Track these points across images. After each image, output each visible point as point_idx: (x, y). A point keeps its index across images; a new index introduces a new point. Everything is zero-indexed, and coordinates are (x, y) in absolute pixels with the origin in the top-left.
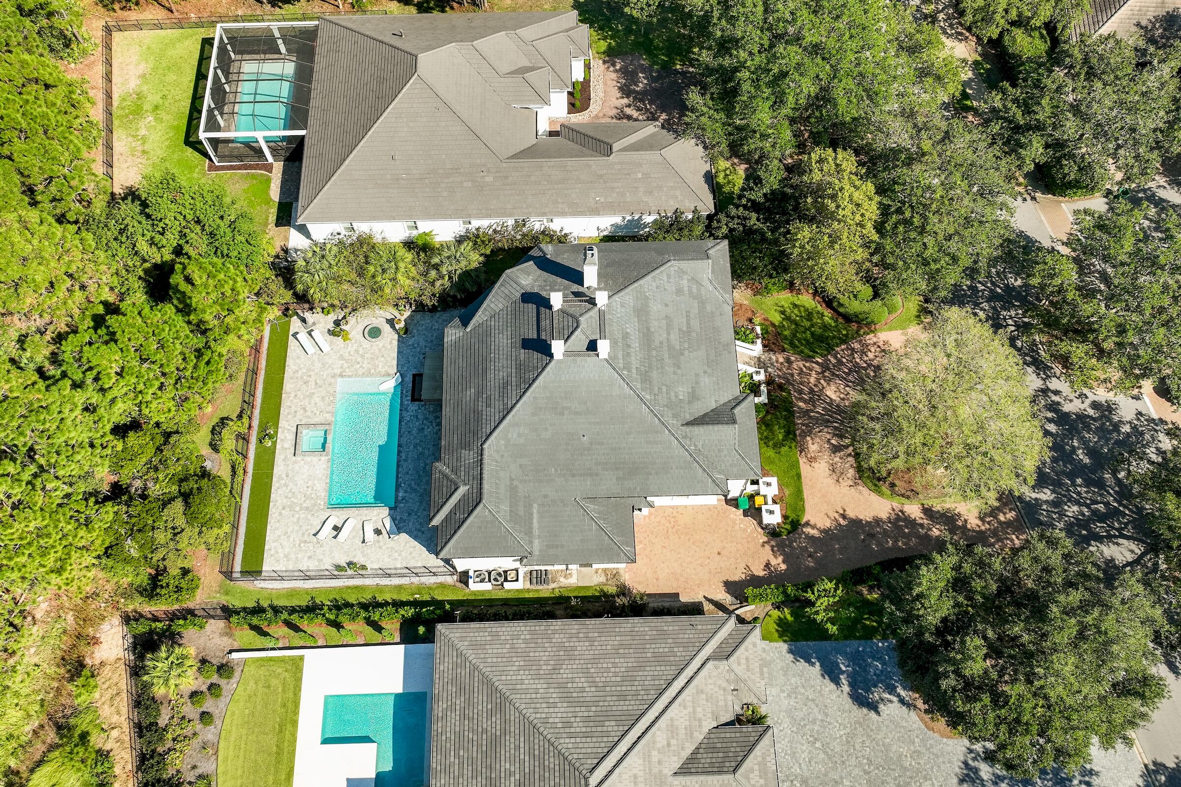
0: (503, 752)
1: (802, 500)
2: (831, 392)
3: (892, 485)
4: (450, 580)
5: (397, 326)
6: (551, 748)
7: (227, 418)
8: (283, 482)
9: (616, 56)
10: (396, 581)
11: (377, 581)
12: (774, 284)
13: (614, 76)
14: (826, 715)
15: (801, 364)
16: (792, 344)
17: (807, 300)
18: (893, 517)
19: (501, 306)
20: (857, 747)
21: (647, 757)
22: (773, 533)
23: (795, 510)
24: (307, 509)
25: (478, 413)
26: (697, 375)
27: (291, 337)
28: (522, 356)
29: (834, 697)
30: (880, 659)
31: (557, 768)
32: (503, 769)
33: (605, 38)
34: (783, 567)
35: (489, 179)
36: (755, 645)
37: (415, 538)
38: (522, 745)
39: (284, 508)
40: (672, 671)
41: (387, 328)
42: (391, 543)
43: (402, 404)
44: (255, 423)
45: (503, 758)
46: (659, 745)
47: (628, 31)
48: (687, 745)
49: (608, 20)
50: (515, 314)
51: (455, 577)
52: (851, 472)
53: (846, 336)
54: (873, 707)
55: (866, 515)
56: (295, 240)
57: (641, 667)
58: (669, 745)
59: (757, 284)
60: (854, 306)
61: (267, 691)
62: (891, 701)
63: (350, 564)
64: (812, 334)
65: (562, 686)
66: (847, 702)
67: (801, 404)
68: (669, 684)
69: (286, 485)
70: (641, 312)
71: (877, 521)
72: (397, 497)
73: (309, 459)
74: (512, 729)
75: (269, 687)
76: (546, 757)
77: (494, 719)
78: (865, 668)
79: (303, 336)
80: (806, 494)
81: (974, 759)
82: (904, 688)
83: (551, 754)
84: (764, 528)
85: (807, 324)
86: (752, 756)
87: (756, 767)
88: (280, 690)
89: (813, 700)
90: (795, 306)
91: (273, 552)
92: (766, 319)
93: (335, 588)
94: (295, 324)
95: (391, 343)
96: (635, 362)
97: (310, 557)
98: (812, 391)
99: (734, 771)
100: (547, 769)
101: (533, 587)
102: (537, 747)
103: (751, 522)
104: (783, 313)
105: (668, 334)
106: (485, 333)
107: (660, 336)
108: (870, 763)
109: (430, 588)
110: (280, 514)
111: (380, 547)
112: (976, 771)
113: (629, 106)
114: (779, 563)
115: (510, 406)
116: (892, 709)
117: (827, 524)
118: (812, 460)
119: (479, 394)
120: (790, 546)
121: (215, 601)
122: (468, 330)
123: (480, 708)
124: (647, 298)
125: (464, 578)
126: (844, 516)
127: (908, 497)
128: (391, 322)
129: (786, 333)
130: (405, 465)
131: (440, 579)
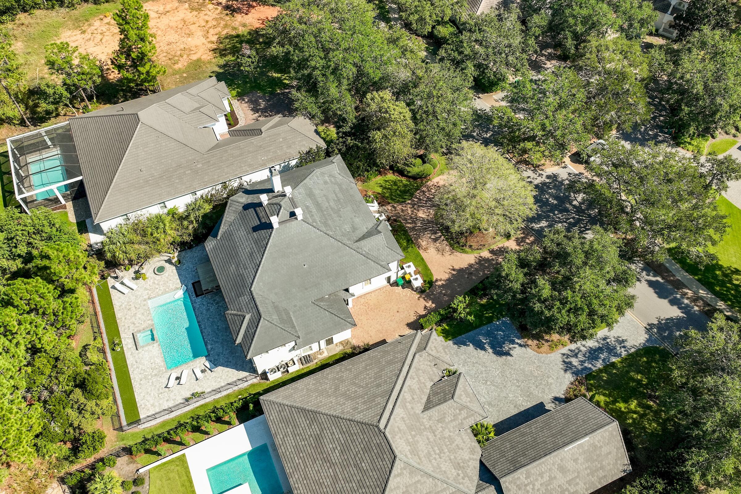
0: (325, 441)
1: (429, 270)
2: (421, 214)
3: (470, 246)
4: (256, 380)
5: (173, 261)
6: (352, 423)
7: (87, 345)
8: (135, 366)
9: (244, 95)
10: (224, 393)
11: (213, 397)
12: (371, 175)
13: (246, 105)
14: (486, 367)
15: (400, 207)
16: (392, 199)
17: (391, 176)
18: (477, 261)
19: (233, 218)
20: (508, 376)
21: (404, 407)
22: (421, 291)
23: (427, 276)
24: (156, 375)
25: (241, 276)
26: (351, 218)
27: (110, 289)
28: (255, 236)
29: (486, 357)
30: (501, 330)
31: (359, 431)
32: (329, 449)
33: (234, 89)
34: (434, 305)
35: (199, 166)
36: (436, 340)
37: (227, 366)
38: (335, 431)
39: (141, 380)
40: (399, 365)
41: (167, 265)
42: (213, 374)
43: (191, 300)
44: (106, 341)
45: (326, 443)
46: (408, 400)
47: (245, 83)
48: (423, 396)
49: (232, 80)
50: (242, 217)
51: (258, 378)
52: (448, 248)
53: (417, 186)
54: (508, 354)
55: (464, 265)
56: (95, 238)
57: (382, 370)
58: (413, 399)
59: (362, 177)
60: (414, 170)
61: (169, 481)
62: (515, 348)
63: (193, 395)
64: (400, 191)
65: (344, 395)
66: (494, 357)
67: (409, 225)
68: (401, 371)
69: (138, 367)
70: (310, 194)
71: (471, 266)
72: (207, 349)
73: (146, 348)
74: (326, 426)
75: (170, 479)
76: (351, 429)
77: (313, 427)
78: (495, 337)
79: (118, 285)
80: (430, 266)
81: (567, 358)
82: (519, 339)
83: (353, 426)
84: (415, 290)
85: (396, 187)
86: (458, 388)
87: (463, 393)
88: (177, 478)
89: (477, 363)
90: (386, 181)
91: (143, 406)
92: (374, 192)
93: (189, 411)
94: (111, 282)
95: (172, 272)
96: (318, 219)
97: (167, 400)
98: (411, 218)
99: (452, 398)
100: (354, 435)
101: (305, 366)
102: (343, 427)
103: (408, 291)
104: (381, 186)
105: (329, 203)
106: (229, 235)
107: (325, 205)
108: (518, 381)
109: (246, 389)
110: (140, 384)
111: (208, 379)
112: (570, 363)
113: (260, 116)
114: (430, 304)
115: (258, 263)
116: (517, 351)
117: (446, 276)
118: (425, 249)
119: (237, 266)
120: (433, 294)
121: (117, 447)
122: (219, 238)
123: (303, 425)
124: (310, 188)
125: (264, 376)
126: (454, 270)
127: (481, 249)
128: (169, 261)
129: (387, 195)
130: (206, 331)
131: (250, 382)
